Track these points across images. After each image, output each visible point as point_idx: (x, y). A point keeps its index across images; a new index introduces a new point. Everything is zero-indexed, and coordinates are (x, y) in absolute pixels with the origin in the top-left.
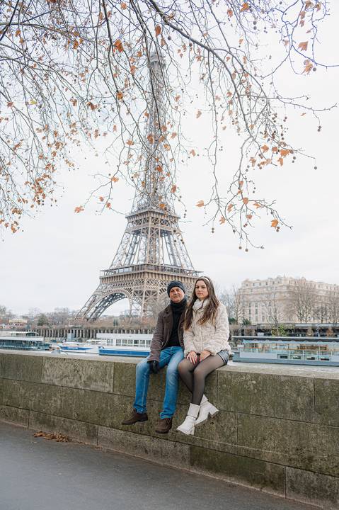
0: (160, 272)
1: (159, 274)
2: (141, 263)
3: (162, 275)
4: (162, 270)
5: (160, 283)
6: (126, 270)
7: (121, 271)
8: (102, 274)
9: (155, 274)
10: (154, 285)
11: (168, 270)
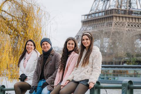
0: (127, 16)
1: (126, 17)
2: (112, 8)
3: (129, 18)
4: (129, 14)
5: (127, 25)
6: (100, 14)
7: (97, 15)
8: (84, 18)
9: (123, 17)
10: (121, 27)
11: (135, 13)
